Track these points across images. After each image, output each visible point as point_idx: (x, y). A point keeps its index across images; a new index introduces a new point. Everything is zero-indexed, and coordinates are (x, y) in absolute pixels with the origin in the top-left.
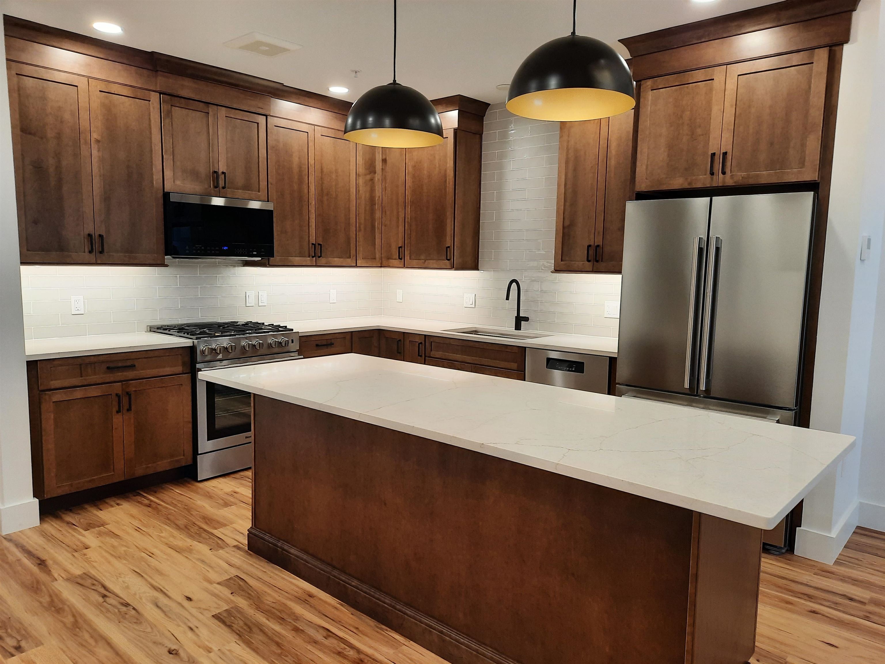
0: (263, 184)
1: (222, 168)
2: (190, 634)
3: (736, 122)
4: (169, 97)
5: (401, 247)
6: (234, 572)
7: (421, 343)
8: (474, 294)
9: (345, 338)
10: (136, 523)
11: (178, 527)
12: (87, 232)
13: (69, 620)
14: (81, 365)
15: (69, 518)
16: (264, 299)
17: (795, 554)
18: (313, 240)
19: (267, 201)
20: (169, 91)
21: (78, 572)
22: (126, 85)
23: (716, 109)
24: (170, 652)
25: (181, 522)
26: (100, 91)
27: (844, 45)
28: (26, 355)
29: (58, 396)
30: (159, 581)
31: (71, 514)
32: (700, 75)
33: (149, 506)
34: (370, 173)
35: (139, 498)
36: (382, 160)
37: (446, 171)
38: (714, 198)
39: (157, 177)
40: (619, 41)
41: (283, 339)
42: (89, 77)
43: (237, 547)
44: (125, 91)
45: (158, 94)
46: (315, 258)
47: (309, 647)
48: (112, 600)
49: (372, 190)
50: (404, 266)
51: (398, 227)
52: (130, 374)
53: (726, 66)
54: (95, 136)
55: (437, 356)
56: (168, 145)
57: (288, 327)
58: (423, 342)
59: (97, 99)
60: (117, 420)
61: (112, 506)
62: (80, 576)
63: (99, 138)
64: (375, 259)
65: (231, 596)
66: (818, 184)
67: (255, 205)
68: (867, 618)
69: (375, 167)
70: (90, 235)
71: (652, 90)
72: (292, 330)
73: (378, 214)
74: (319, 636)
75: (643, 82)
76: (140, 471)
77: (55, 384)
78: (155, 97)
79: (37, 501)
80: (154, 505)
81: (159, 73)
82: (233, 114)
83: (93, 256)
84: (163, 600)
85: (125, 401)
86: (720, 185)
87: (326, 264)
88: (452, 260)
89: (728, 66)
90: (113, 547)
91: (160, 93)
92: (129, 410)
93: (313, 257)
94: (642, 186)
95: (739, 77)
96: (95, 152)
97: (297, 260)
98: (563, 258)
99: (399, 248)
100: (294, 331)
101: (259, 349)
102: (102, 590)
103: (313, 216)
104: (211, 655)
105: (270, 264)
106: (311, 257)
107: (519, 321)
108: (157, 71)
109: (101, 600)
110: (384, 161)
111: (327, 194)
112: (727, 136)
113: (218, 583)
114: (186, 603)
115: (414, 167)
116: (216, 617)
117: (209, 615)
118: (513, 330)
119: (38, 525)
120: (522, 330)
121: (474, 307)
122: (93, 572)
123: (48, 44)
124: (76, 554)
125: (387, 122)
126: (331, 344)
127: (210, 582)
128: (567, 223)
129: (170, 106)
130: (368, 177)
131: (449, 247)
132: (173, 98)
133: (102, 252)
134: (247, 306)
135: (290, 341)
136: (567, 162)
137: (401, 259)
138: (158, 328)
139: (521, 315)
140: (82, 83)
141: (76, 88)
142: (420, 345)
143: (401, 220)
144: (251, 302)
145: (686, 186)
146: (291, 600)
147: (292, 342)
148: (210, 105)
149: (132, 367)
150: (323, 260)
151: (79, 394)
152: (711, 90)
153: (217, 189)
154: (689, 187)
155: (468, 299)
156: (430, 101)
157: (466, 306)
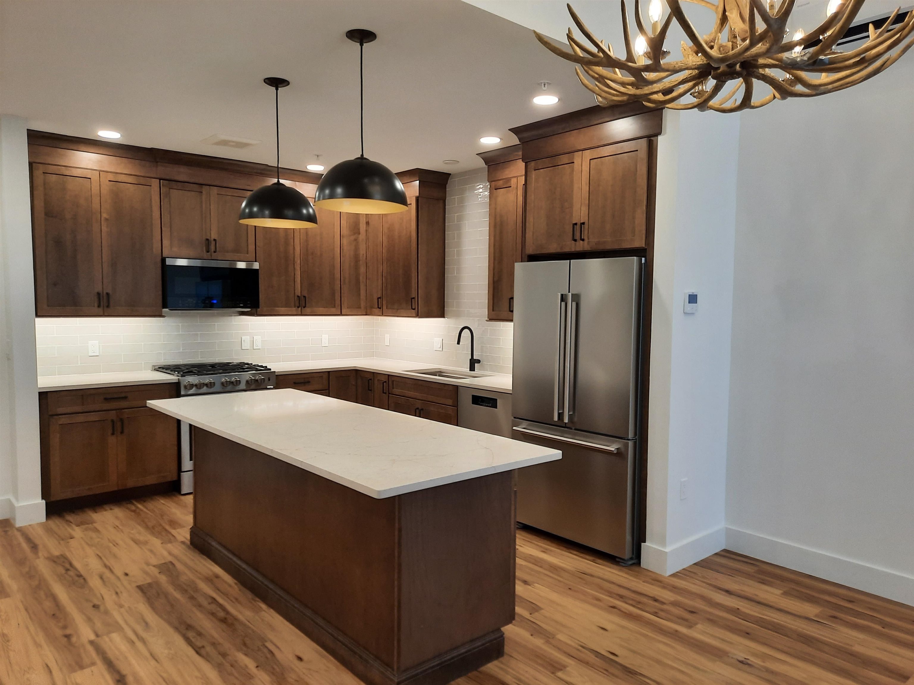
0: (252, 247)
1: (214, 235)
2: (114, 596)
3: (590, 198)
4: (167, 182)
5: (380, 298)
6: (170, 558)
7: (385, 382)
8: (441, 339)
9: (322, 376)
10: (117, 523)
11: (147, 527)
12: (96, 290)
13: (35, 583)
14: (82, 396)
15: (70, 517)
16: (258, 344)
17: (641, 566)
18: (298, 293)
19: (255, 261)
20: (168, 178)
21: (56, 553)
22: (131, 175)
23: (576, 186)
24: (94, 606)
25: (150, 524)
26: (109, 181)
27: (658, 136)
28: (39, 387)
29: (64, 420)
30: (111, 562)
31: (73, 515)
32: (565, 159)
33: (134, 511)
34: (355, 234)
35: (129, 506)
36: (366, 222)
37: (411, 232)
38: (572, 261)
39: (157, 245)
40: (509, 130)
41: (260, 377)
42: (100, 171)
43: (183, 543)
44: (130, 179)
45: (158, 180)
46: (300, 308)
47: (194, 609)
48: (71, 573)
49: (357, 249)
50: (382, 315)
51: (378, 280)
52: (123, 404)
53: (582, 151)
54: (104, 215)
55: (397, 393)
56: (166, 219)
57: (268, 367)
58: (387, 382)
59: (106, 187)
60: (112, 440)
61: (106, 510)
62: (57, 557)
63: (107, 217)
64: (360, 308)
65: (158, 575)
66: (646, 249)
67: (241, 265)
68: (655, 614)
69: (359, 229)
70: (98, 294)
71: (535, 170)
72: (270, 369)
73: (362, 270)
74: (205, 603)
75: (528, 163)
76: (131, 483)
77: (61, 410)
78: (155, 183)
79: (44, 501)
80: (138, 511)
81: (159, 163)
82: (223, 191)
83: (101, 309)
84: (107, 574)
85: (119, 424)
86: (581, 249)
87: (311, 313)
88: (417, 309)
89: (583, 151)
90: (91, 538)
91: (160, 179)
92: (122, 432)
93: (298, 307)
94: (530, 250)
95: (591, 161)
96: (104, 228)
97: (283, 310)
98: (494, 309)
99: (378, 298)
100: (272, 370)
101: (236, 385)
102: (68, 566)
103: (298, 273)
104: (122, 610)
105: (258, 313)
106: (296, 307)
107: (473, 363)
108: (157, 162)
109: (63, 571)
110: (368, 223)
111: (312, 254)
112: (585, 210)
113: (154, 566)
114: (122, 577)
115: (389, 228)
116: (140, 588)
117: (134, 585)
118: (468, 370)
119: (44, 521)
120: (476, 370)
121: (441, 350)
122: (68, 554)
123: (68, 148)
124: (62, 542)
125: (267, 212)
126: (309, 382)
127: (148, 564)
128: (496, 279)
129: (168, 189)
130: (353, 238)
131: (414, 298)
132: (171, 182)
133: (108, 306)
134: (254, 348)
135: (267, 380)
136: (495, 226)
137: (380, 308)
138: (159, 368)
139: (474, 358)
140: (95, 177)
141: (90, 179)
142: (385, 383)
143: (380, 274)
144: (246, 345)
145: (559, 250)
146: (200, 579)
147: (269, 380)
148: (204, 186)
149: (125, 398)
150: (308, 310)
151: (81, 418)
152: (573, 171)
153: (209, 253)
154: (561, 251)
155: (437, 343)
156: (395, 174)
157: (436, 350)
